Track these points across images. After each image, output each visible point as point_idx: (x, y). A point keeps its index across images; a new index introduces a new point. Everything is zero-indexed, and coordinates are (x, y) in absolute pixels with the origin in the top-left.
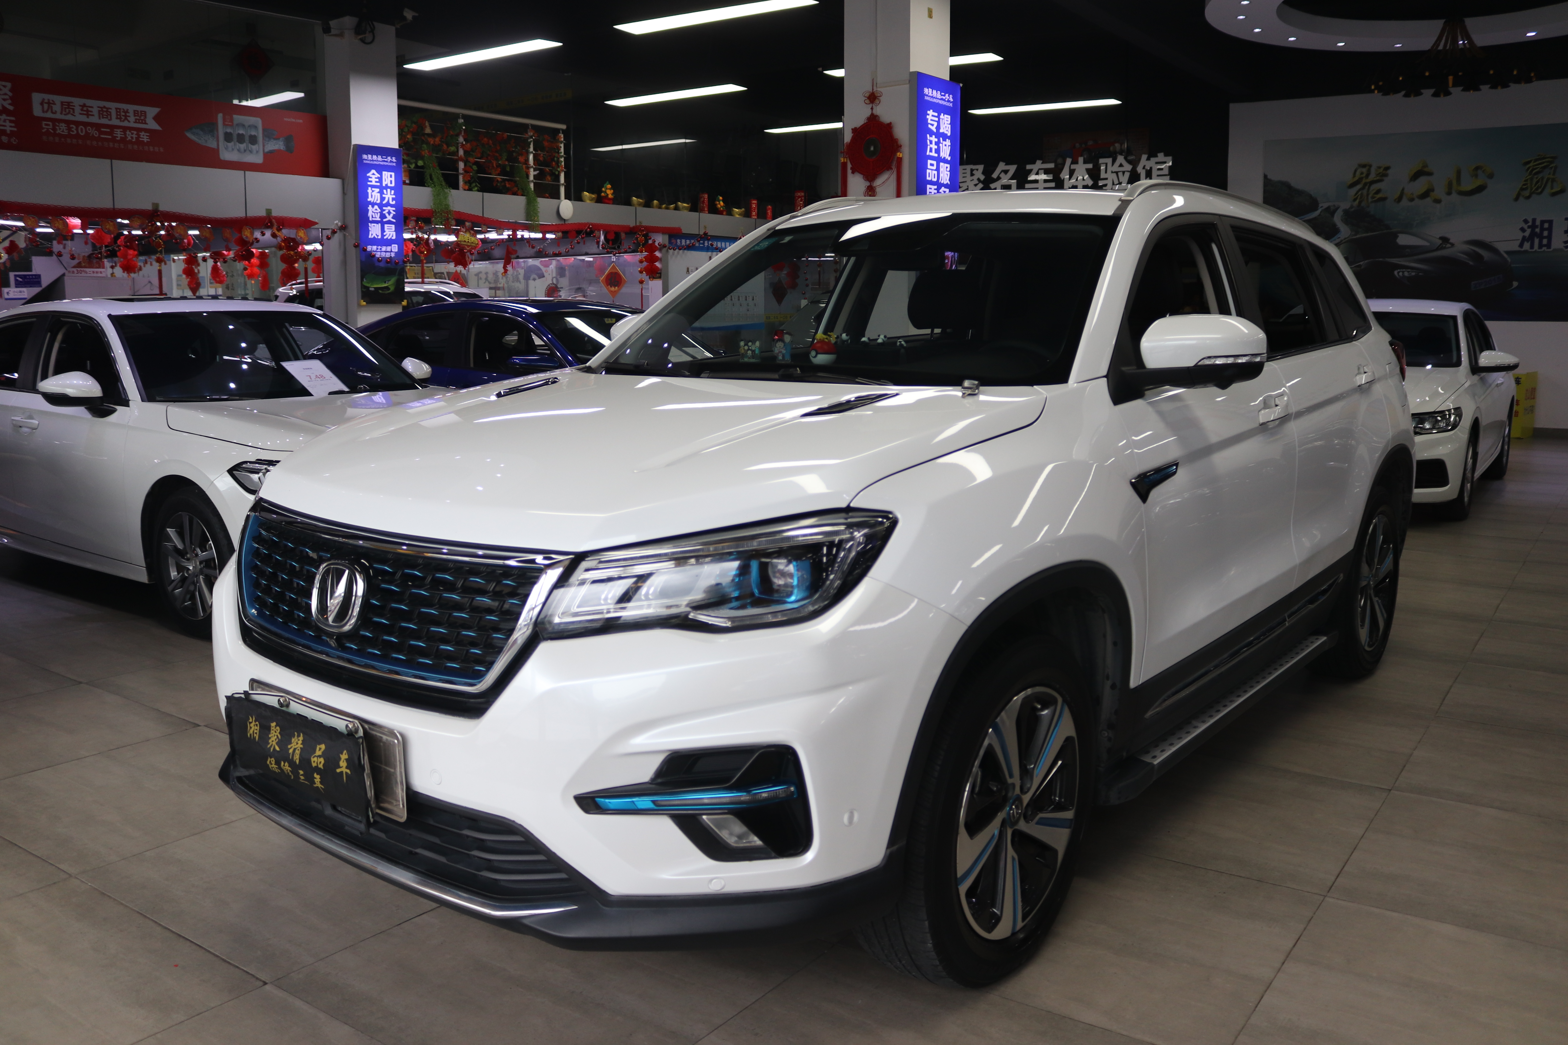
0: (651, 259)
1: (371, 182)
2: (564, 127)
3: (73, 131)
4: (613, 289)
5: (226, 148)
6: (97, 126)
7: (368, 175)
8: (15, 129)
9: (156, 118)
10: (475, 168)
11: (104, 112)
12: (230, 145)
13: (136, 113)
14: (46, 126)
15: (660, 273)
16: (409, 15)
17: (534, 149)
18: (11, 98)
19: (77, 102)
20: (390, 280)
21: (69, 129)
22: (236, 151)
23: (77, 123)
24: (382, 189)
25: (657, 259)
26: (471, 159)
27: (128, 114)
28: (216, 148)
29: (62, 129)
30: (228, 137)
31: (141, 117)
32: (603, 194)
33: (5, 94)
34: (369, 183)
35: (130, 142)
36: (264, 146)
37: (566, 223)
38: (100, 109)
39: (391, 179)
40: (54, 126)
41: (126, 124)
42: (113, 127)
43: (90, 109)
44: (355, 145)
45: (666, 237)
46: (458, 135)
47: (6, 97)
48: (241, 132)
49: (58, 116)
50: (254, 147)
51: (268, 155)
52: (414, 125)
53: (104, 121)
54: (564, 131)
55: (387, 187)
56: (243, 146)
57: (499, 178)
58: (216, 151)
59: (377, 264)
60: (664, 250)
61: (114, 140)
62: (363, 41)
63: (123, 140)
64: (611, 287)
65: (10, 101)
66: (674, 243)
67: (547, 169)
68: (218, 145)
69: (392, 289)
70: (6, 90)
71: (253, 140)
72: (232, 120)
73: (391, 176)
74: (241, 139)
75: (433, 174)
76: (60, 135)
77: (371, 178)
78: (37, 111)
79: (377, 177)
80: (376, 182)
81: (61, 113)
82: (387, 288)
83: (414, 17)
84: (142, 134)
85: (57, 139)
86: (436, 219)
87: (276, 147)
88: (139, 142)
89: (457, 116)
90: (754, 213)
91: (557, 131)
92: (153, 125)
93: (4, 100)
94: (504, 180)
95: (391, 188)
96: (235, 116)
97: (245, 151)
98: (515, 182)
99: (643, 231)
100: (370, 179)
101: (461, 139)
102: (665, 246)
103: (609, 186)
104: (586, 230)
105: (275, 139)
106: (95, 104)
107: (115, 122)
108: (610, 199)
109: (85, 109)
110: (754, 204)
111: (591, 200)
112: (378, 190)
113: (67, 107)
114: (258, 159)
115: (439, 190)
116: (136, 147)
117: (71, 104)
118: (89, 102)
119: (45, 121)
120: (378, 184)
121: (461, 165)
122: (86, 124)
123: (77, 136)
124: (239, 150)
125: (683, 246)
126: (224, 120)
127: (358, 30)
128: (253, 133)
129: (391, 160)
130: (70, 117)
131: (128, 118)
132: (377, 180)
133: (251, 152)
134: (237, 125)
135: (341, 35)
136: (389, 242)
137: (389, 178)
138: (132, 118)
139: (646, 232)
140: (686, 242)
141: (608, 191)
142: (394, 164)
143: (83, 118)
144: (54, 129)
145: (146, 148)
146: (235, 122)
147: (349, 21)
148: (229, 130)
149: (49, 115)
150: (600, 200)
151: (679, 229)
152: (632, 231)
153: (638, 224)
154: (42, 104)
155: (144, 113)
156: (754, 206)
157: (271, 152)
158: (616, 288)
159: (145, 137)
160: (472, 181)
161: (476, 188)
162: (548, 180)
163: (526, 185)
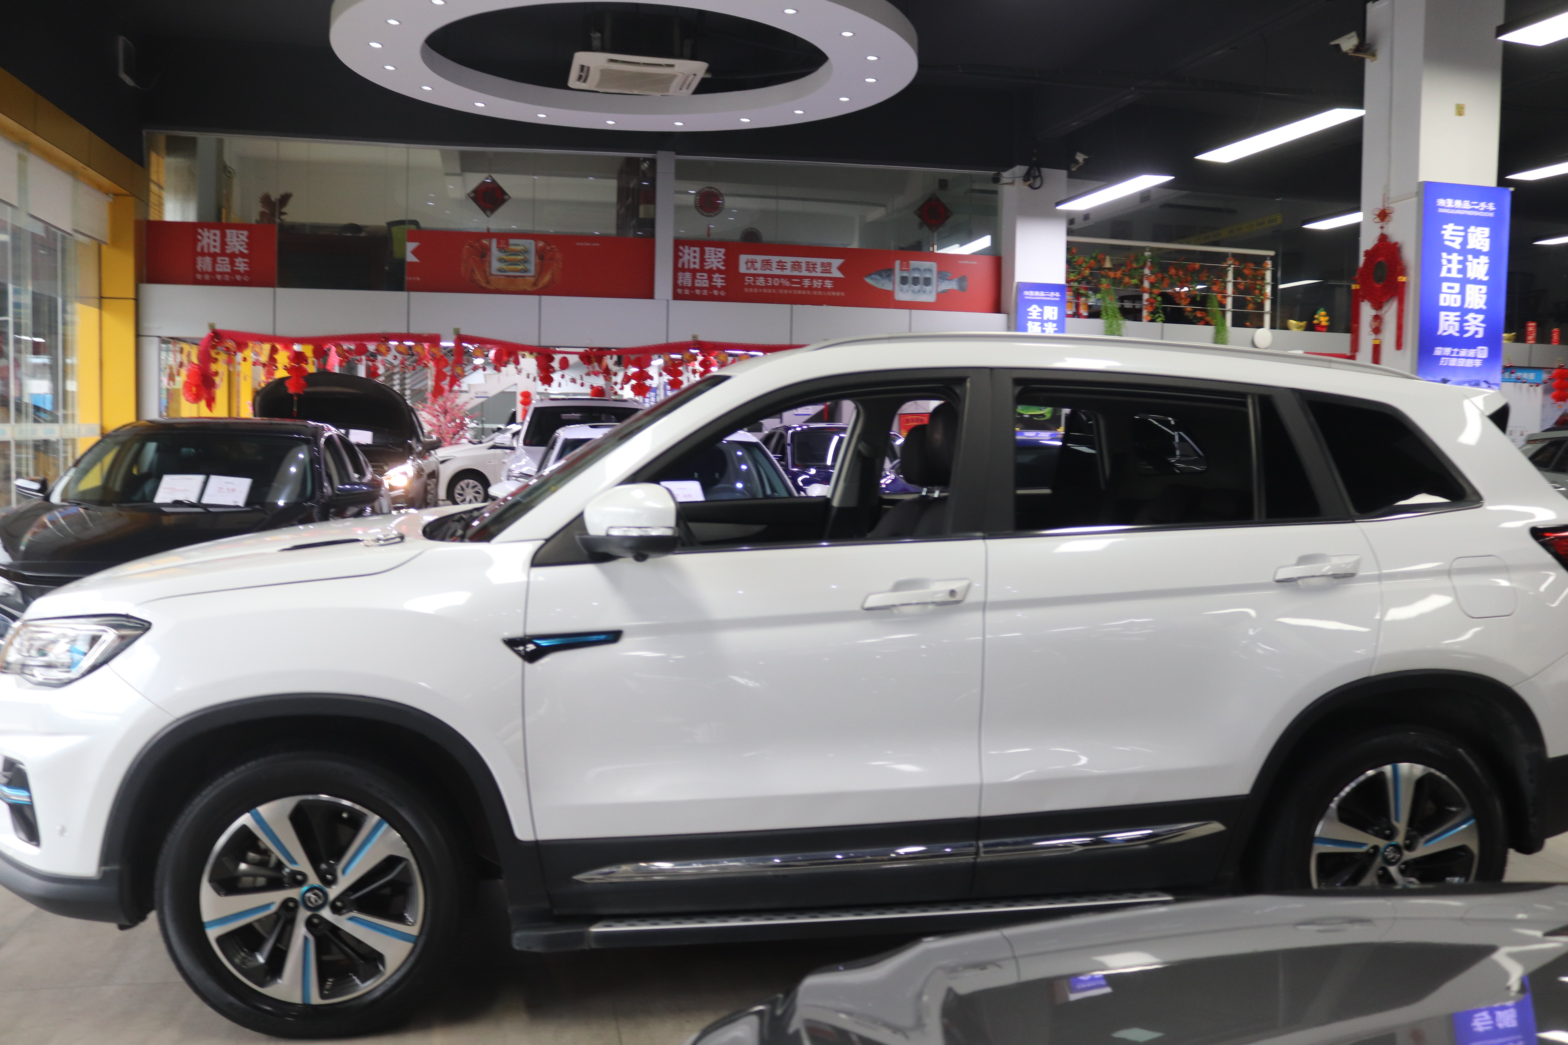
1: (1031, 316)
2: (1272, 253)
3: (769, 283)
5: (901, 290)
6: (789, 278)
7: (1029, 310)
8: (724, 284)
9: (840, 268)
10: (1159, 299)
11: (796, 266)
12: (905, 287)
13: (823, 264)
14: (748, 280)
16: (1080, 157)
17: (1235, 278)
18: (724, 261)
19: (774, 259)
20: (1047, 408)
21: (767, 281)
22: (910, 292)
23: (773, 276)
24: (1043, 322)
26: (1156, 291)
27: (816, 266)
28: (892, 290)
29: (761, 281)
30: (904, 280)
31: (827, 268)
32: (1315, 322)
33: (720, 258)
34: (1029, 317)
35: (816, 289)
36: (937, 286)
38: (792, 264)
39: (1053, 313)
40: (755, 279)
41: (813, 274)
42: (802, 278)
43: (785, 264)
44: (1019, 283)
46: (1143, 267)
47: (720, 260)
48: (916, 275)
49: (759, 272)
50: (928, 288)
51: (940, 295)
52: (1092, 261)
53: (796, 273)
54: (1272, 258)
55: (1048, 321)
56: (917, 288)
57: (1189, 308)
58: (891, 294)
61: (802, 288)
62: (1031, 186)
63: (810, 288)
65: (722, 263)
67: (1248, 297)
68: (894, 287)
69: (1048, 416)
70: (721, 255)
71: (927, 282)
72: (908, 266)
73: (1053, 310)
74: (916, 281)
75: (1110, 307)
76: (759, 287)
77: (1031, 312)
78: (743, 269)
79: (1038, 311)
80: (1038, 316)
81: (761, 269)
82: (1043, 415)
83: (1085, 160)
84: (827, 281)
85: (756, 290)
87: (949, 287)
88: (824, 289)
89: (1143, 249)
90: (1530, 338)
91: (1264, 258)
92: (837, 274)
93: (718, 262)
94: (1195, 310)
95: (1053, 322)
96: (912, 262)
97: (919, 291)
98: (1206, 311)
100: (1030, 314)
101: (1147, 271)
103: (1323, 313)
105: (948, 280)
106: (789, 260)
107: (804, 273)
108: (1324, 327)
109: (780, 264)
110: (1531, 327)
111: (1299, 327)
112: (1039, 323)
113: (767, 263)
114: (931, 298)
115: (1113, 321)
116: (820, 293)
117: (770, 261)
118: (784, 259)
119: (747, 276)
120: (1040, 318)
121: (1146, 296)
122: (779, 277)
123: (773, 287)
124: (913, 292)
126: (901, 265)
127: (1026, 178)
128: (928, 276)
129: (1055, 295)
130: (768, 272)
131: (815, 269)
132: (1039, 314)
133: (924, 292)
134: (913, 269)
135: (1012, 183)
137: (1051, 312)
138: (819, 269)
141: (1322, 318)
142: (1058, 299)
143: (779, 272)
144: (754, 282)
145: (829, 293)
146: (911, 267)
147: (1020, 170)
148: (905, 274)
149: (752, 271)
150: (1311, 327)
154: (746, 263)
155: (830, 264)
156: (1531, 329)
157: (944, 292)
159: (829, 284)
160: (1158, 312)
161: (1160, 319)
162: (1250, 309)
163: (1221, 315)
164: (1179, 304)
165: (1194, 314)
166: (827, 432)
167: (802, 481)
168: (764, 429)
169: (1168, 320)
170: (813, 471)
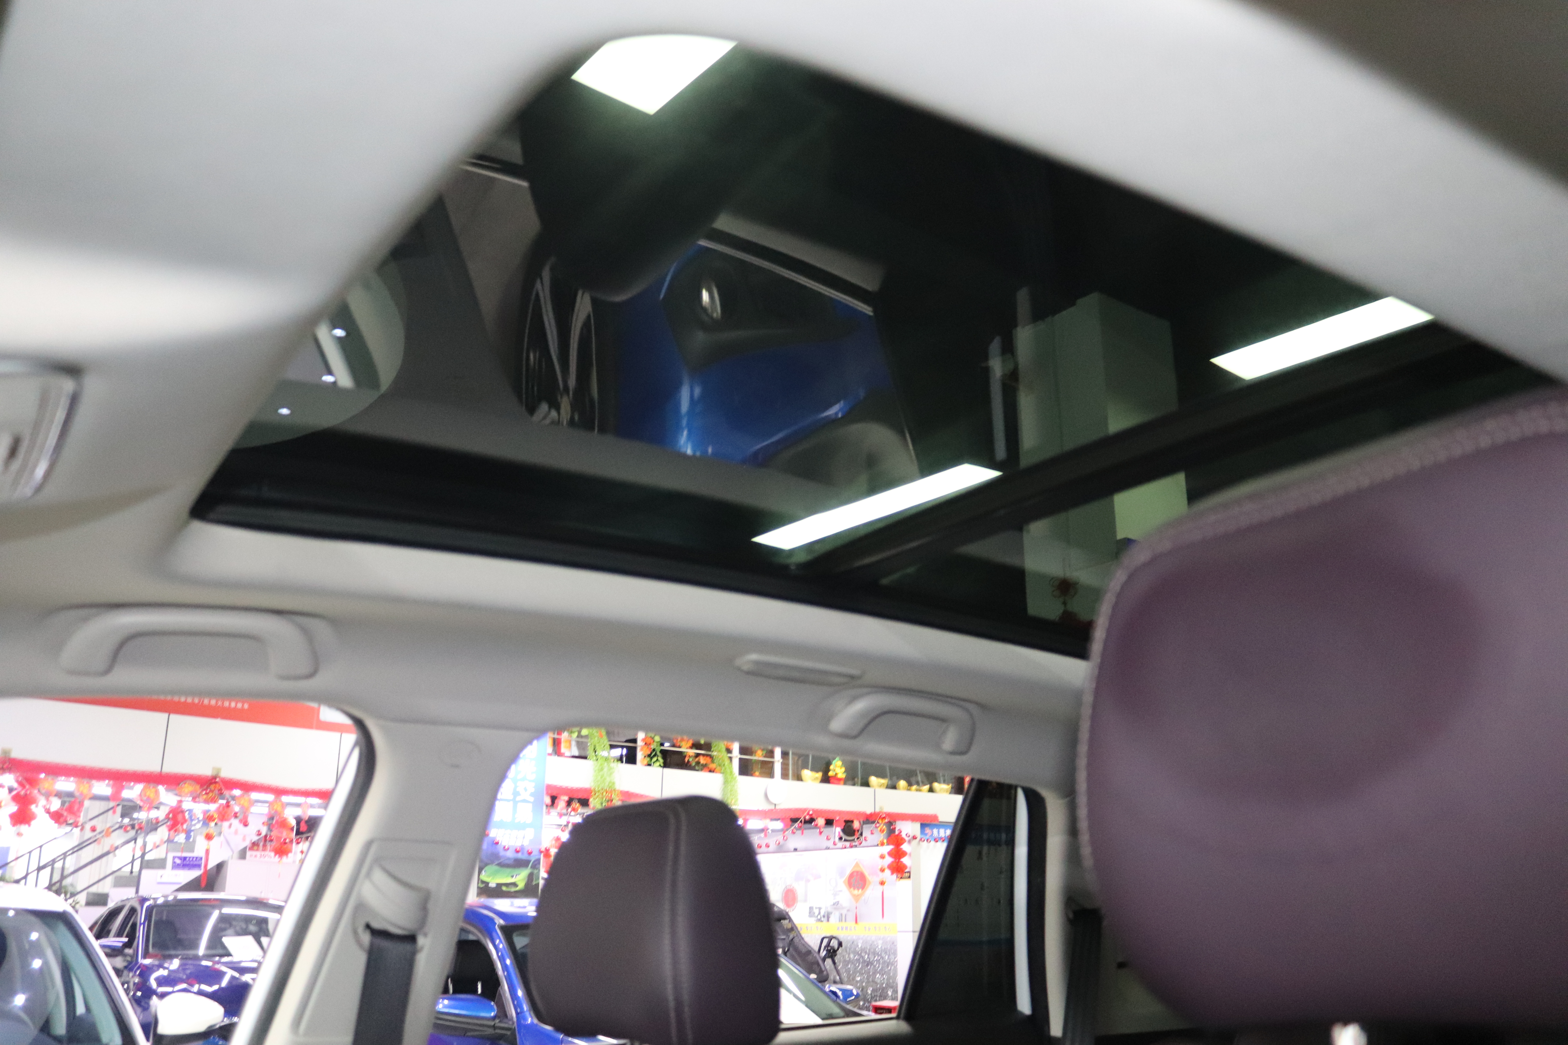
0: (898, 854)
4: (856, 892)
15: (909, 872)
20: (519, 874)
25: (904, 854)
32: (831, 773)
37: (778, 807)
45: (917, 826)
57: (691, 752)
58: (314, 711)
59: (502, 853)
60: (915, 842)
64: (854, 889)
66: (930, 834)
69: (521, 884)
75: (597, 746)
86: (595, 799)
94: (698, 755)
95: (531, 760)
98: (711, 757)
99: (884, 818)
102: (914, 838)
103: (840, 764)
104: (805, 817)
108: (840, 780)
111: (813, 779)
115: (601, 765)
121: (641, 735)
125: (941, 838)
136: (522, 827)
139: (890, 821)
140: (945, 833)
141: (837, 769)
150: (827, 780)
151: (935, 817)
152: (870, 819)
153: (877, 810)
158: (860, 890)
160: (655, 755)
161: (658, 764)
162: (759, 756)
163: (729, 761)
164: (680, 747)
165: (697, 759)
166: (204, 905)
167: (157, 979)
168: (109, 901)
169: (666, 765)
170: (175, 964)
